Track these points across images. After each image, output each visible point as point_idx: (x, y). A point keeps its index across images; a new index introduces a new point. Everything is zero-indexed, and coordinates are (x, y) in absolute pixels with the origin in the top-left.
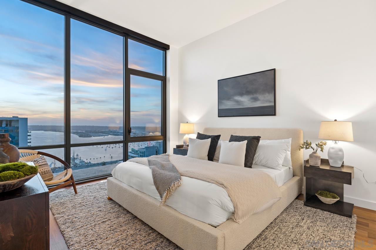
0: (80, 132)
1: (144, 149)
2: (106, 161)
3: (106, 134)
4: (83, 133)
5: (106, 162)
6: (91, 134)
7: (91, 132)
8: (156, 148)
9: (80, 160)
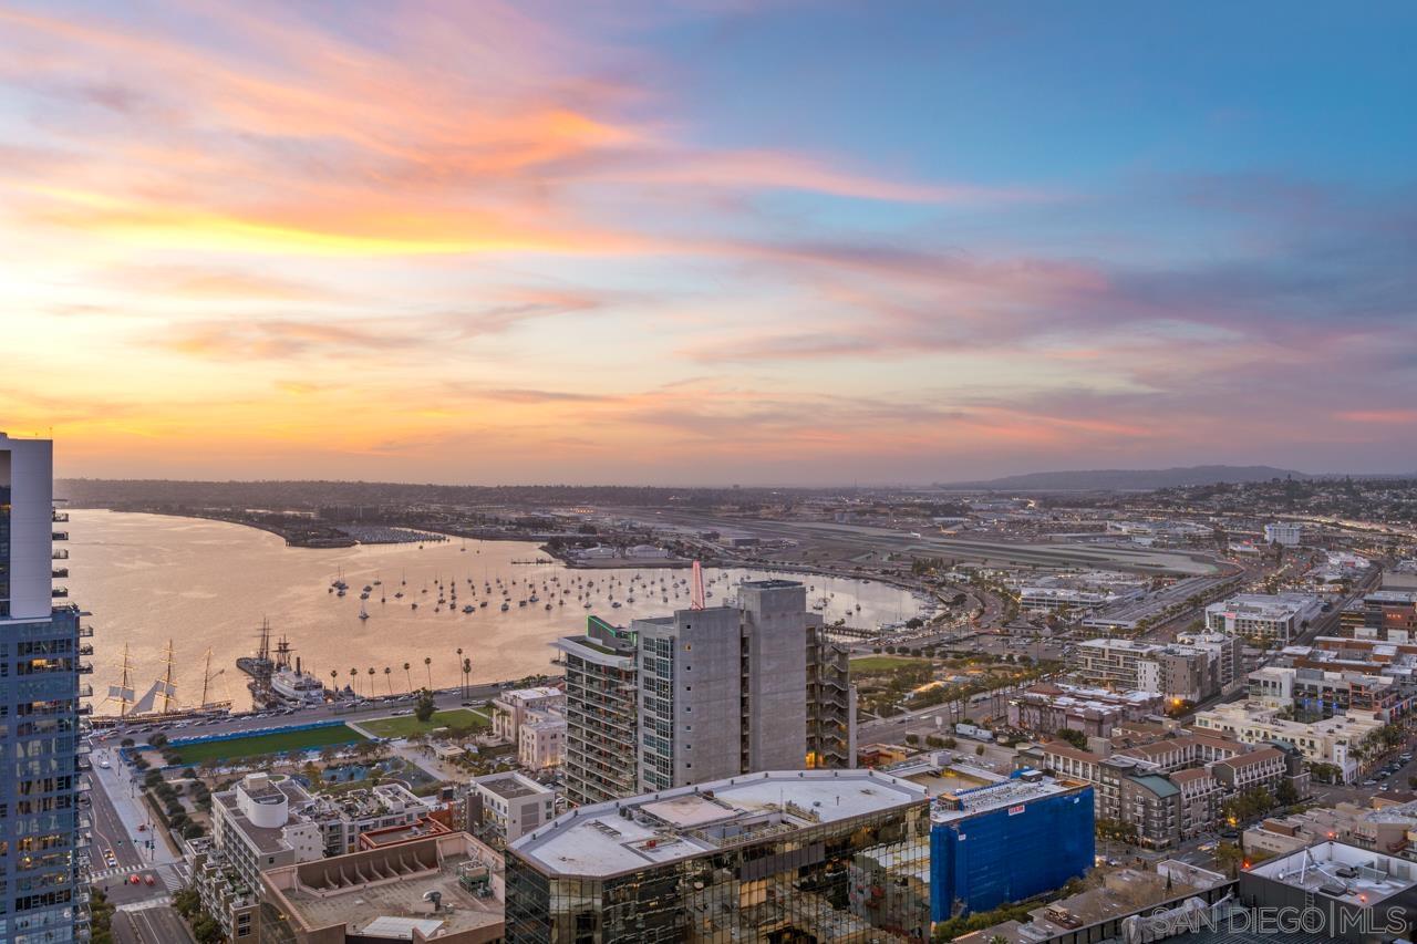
0: (295, 516)
1: (667, 621)
2: (434, 688)
3: (435, 530)
4: (307, 520)
5: (439, 693)
6: (352, 530)
7: (349, 517)
8: (743, 621)
9: (299, 674)
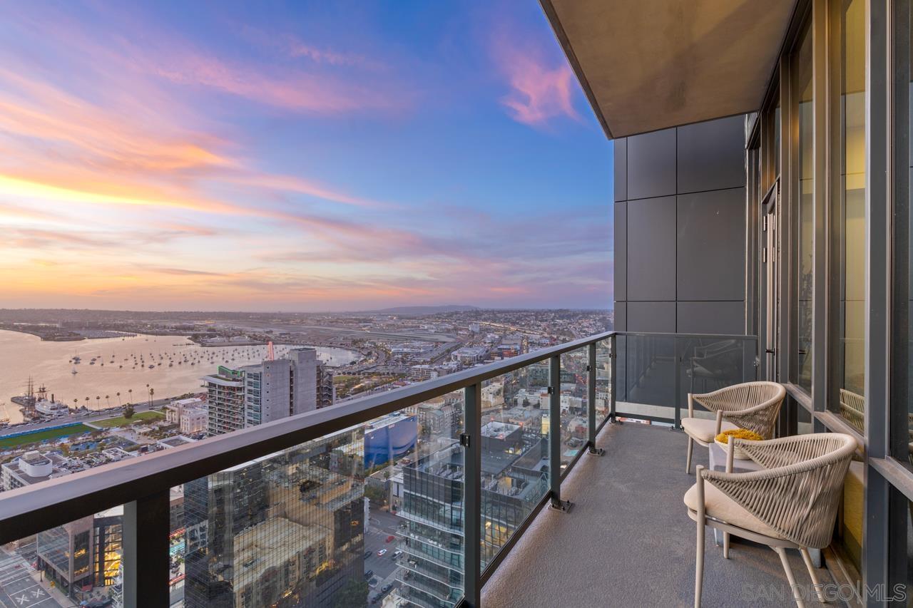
0: (46, 326)
1: (258, 366)
2: (134, 403)
3: (131, 331)
4: (55, 328)
5: (137, 405)
6: (82, 332)
7: (80, 326)
8: (291, 364)
9: (53, 402)
